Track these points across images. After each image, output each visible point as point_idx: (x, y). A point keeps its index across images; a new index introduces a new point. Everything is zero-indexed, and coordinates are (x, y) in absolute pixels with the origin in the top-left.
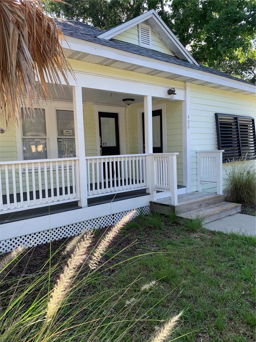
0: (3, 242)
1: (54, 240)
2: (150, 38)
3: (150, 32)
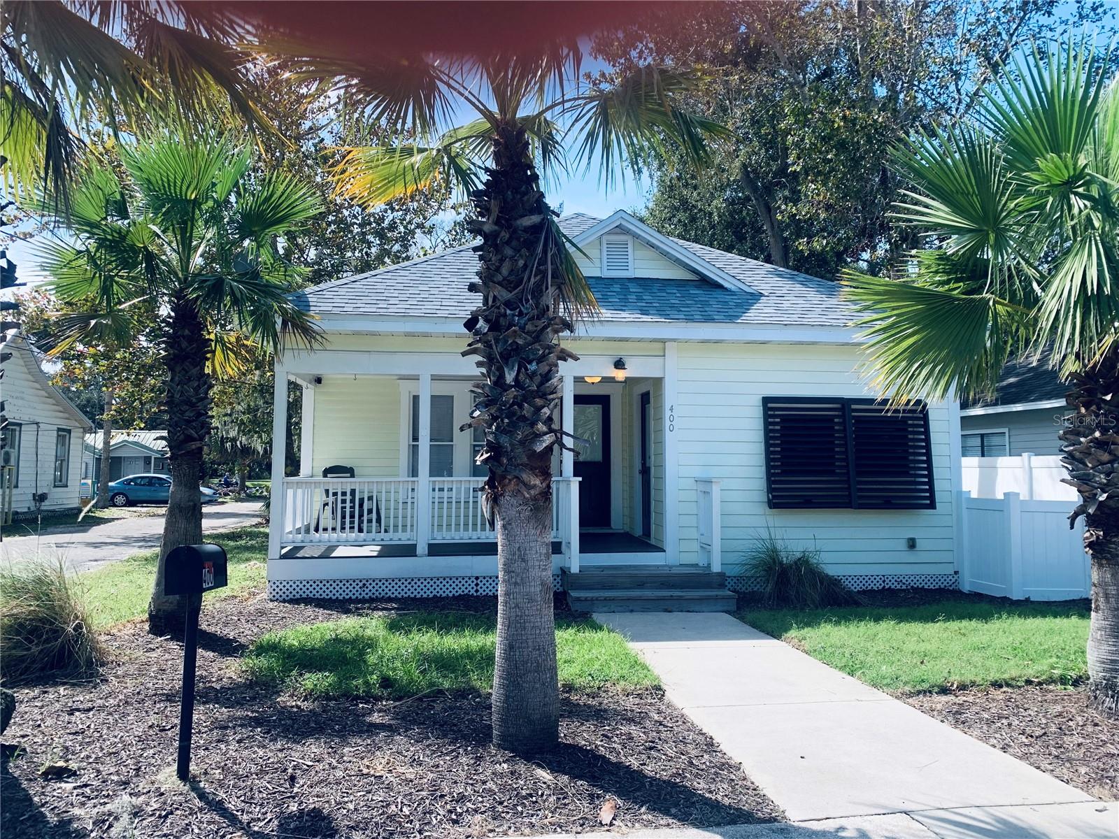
2: (630, 257)
3: (630, 246)
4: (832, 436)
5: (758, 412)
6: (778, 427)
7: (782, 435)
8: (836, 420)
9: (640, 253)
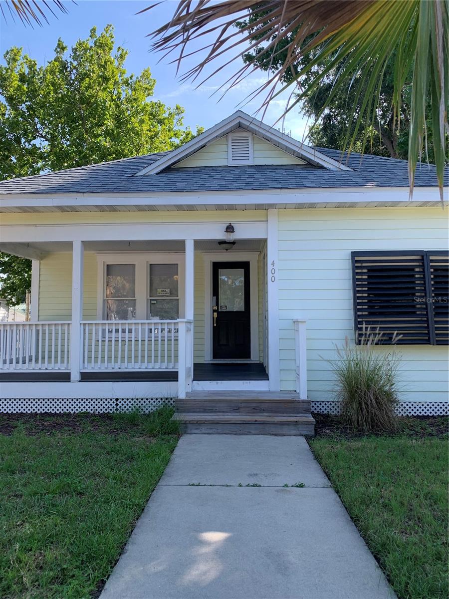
0: (3, 400)
1: (35, 412)
2: (250, 149)
3: (250, 141)
4: (413, 282)
5: (347, 265)
6: (365, 277)
7: (369, 283)
8: (417, 270)
9: (257, 147)
